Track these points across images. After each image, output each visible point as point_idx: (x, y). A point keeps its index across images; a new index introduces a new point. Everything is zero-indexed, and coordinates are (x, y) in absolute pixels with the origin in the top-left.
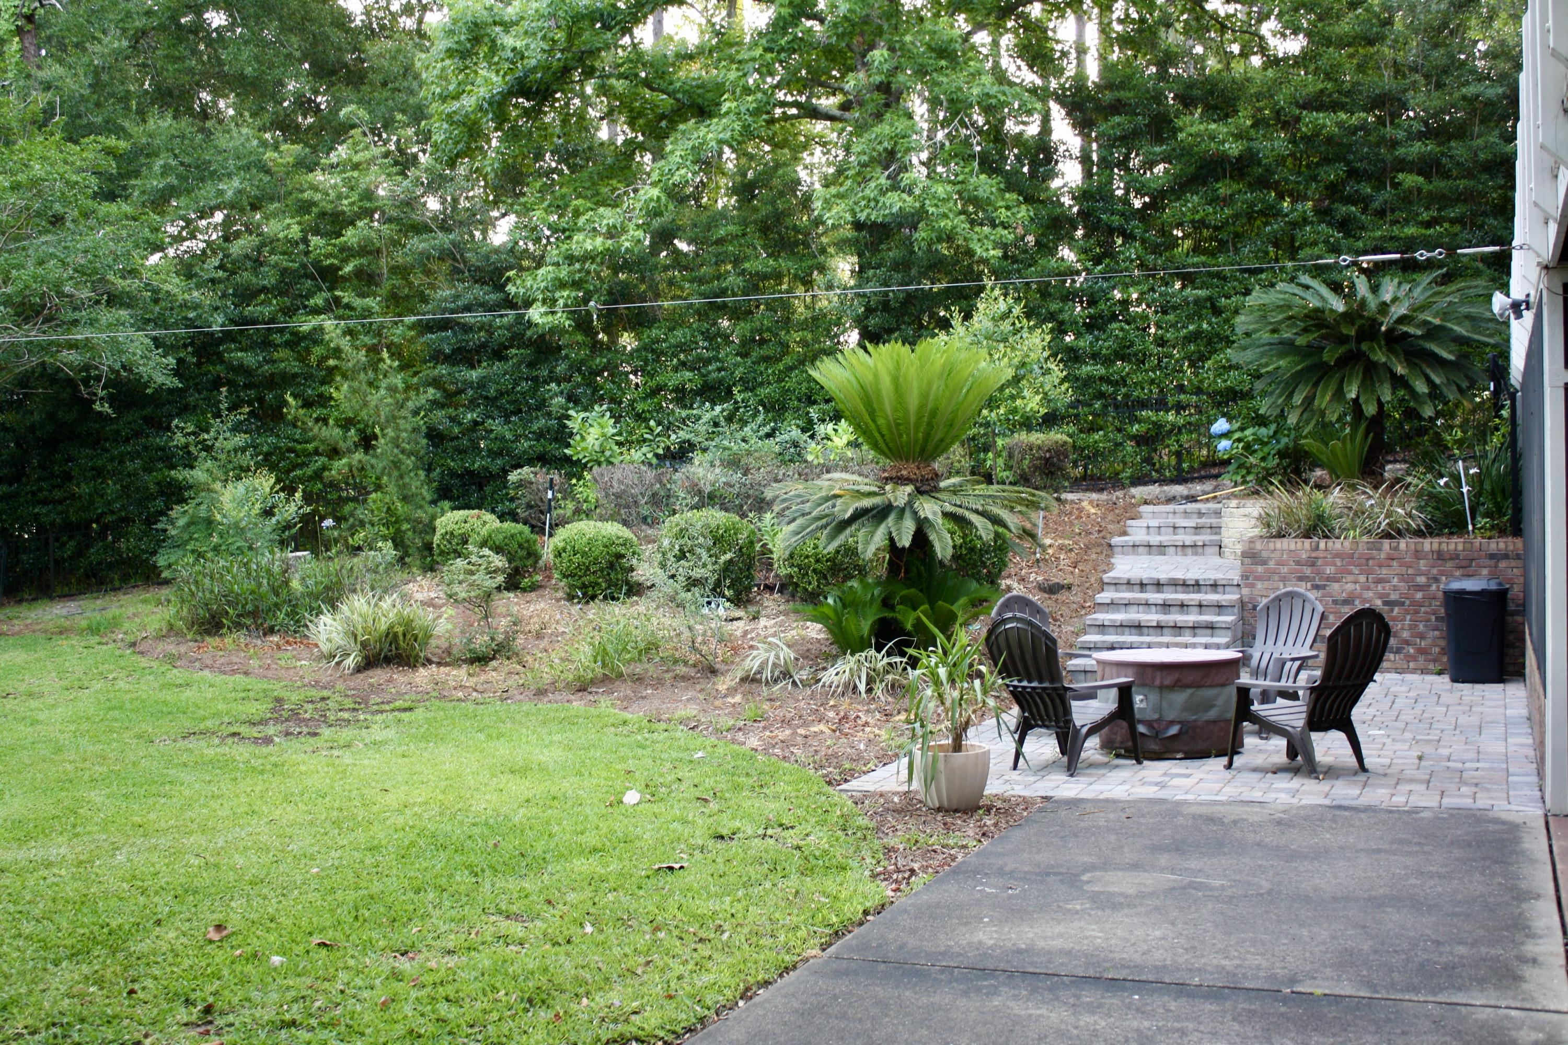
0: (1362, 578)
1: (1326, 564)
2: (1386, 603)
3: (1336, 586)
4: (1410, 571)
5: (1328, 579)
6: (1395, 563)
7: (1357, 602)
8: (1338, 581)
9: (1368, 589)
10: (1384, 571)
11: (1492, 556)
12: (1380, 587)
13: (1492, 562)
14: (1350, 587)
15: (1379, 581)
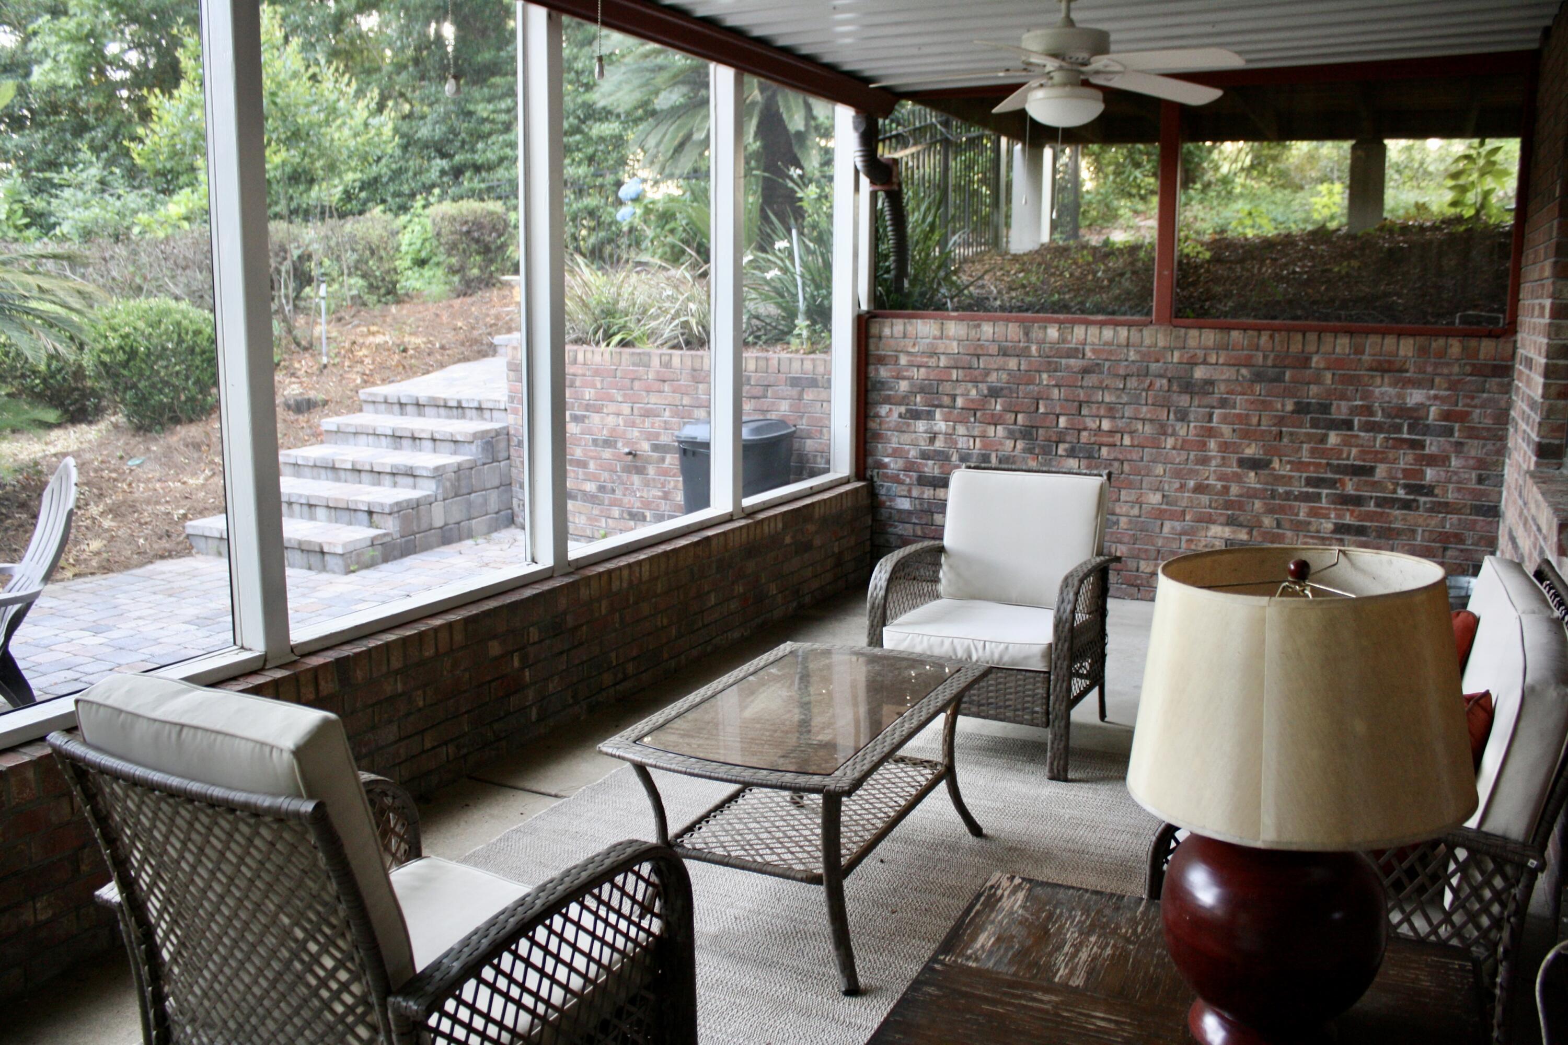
0: (626, 408)
1: (584, 386)
2: (656, 448)
3: (596, 418)
4: (686, 401)
5: (588, 407)
6: (666, 387)
7: (620, 445)
8: (598, 410)
9: (633, 425)
10: (654, 398)
11: (795, 382)
12: (648, 422)
13: (794, 392)
14: (611, 420)
15: (647, 414)
